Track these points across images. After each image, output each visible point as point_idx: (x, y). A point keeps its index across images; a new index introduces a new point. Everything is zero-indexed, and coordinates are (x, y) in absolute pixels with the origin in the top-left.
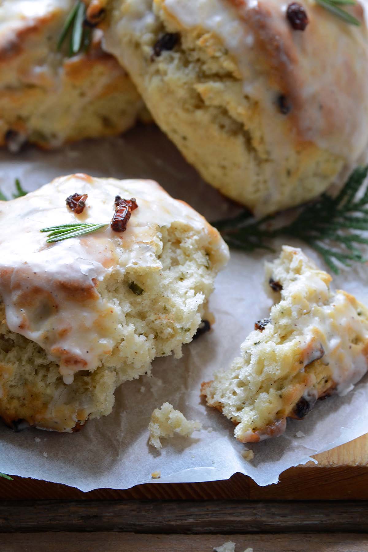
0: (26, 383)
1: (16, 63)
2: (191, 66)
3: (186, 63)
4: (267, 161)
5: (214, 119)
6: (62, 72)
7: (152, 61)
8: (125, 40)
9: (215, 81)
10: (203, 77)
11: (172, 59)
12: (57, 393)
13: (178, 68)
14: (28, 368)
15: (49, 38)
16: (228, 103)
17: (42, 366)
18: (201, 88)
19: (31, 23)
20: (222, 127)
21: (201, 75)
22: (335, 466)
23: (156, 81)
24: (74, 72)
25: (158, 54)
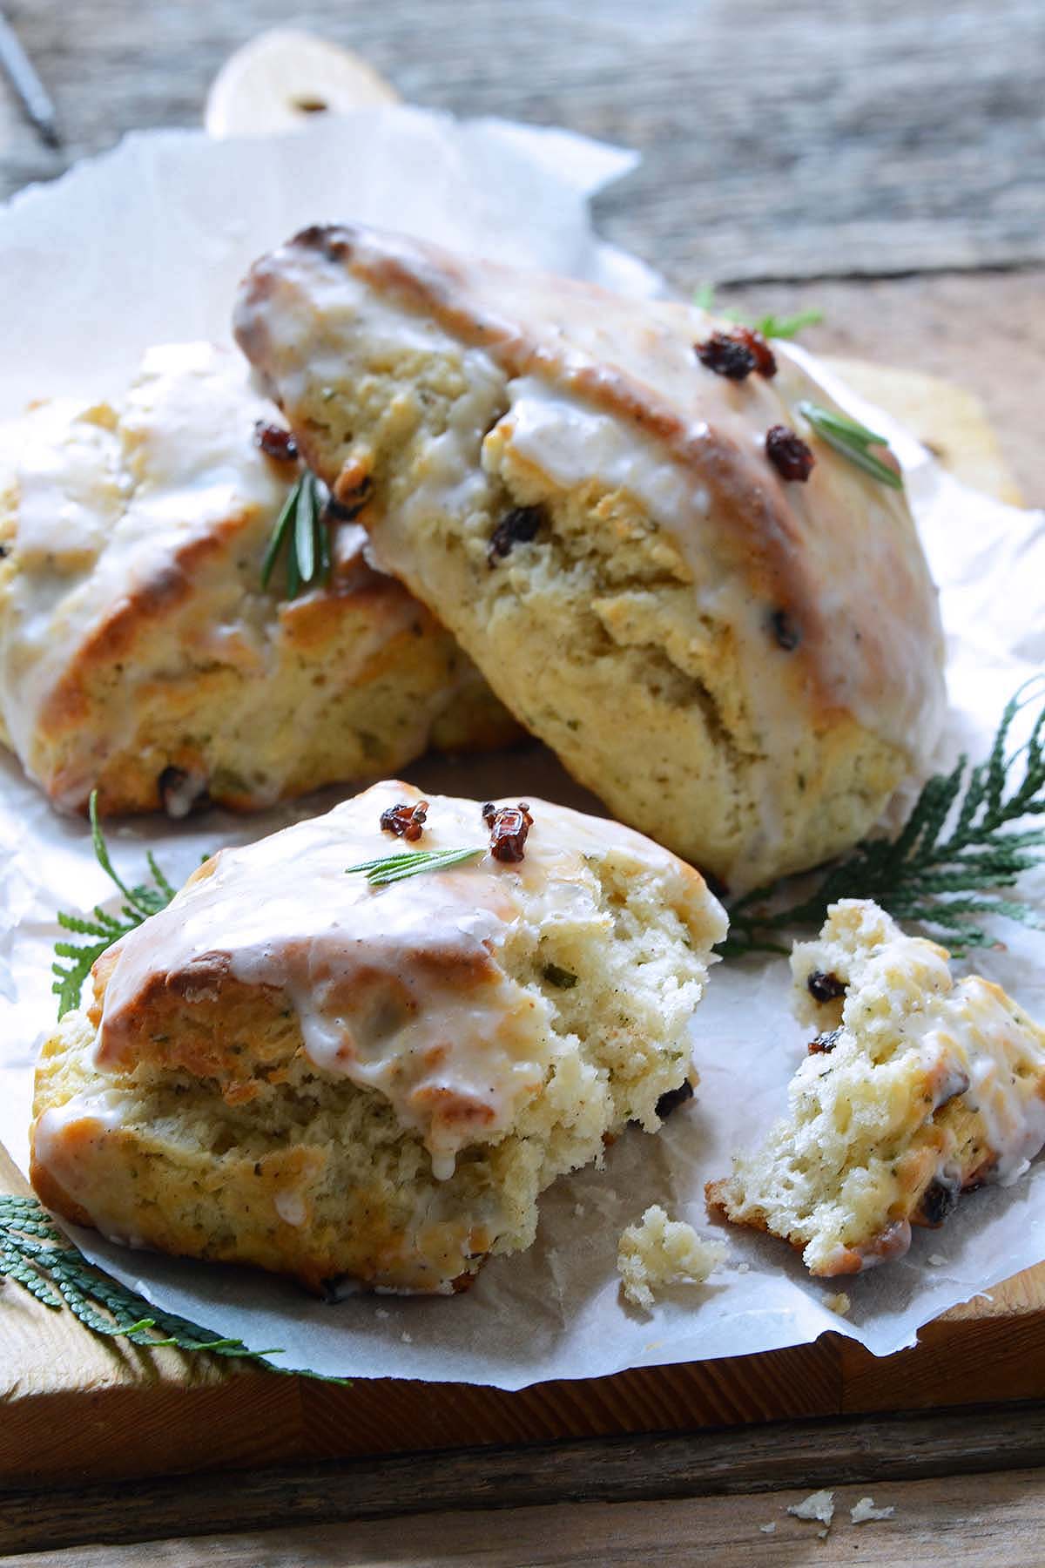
0: (352, 1186)
1: (178, 617)
2: (579, 567)
3: (567, 563)
4: (752, 758)
5: (637, 674)
6: (275, 631)
7: (492, 566)
8: (426, 533)
9: (636, 591)
10: (607, 585)
11: (535, 559)
12: (422, 1202)
13: (552, 575)
14: (356, 1151)
15: (242, 565)
16: (668, 634)
17: (383, 1146)
18: (606, 607)
19: (204, 533)
20: (655, 691)
21: (603, 583)
22: (1024, 1312)
23: (504, 607)
24: (303, 628)
25: (503, 551)
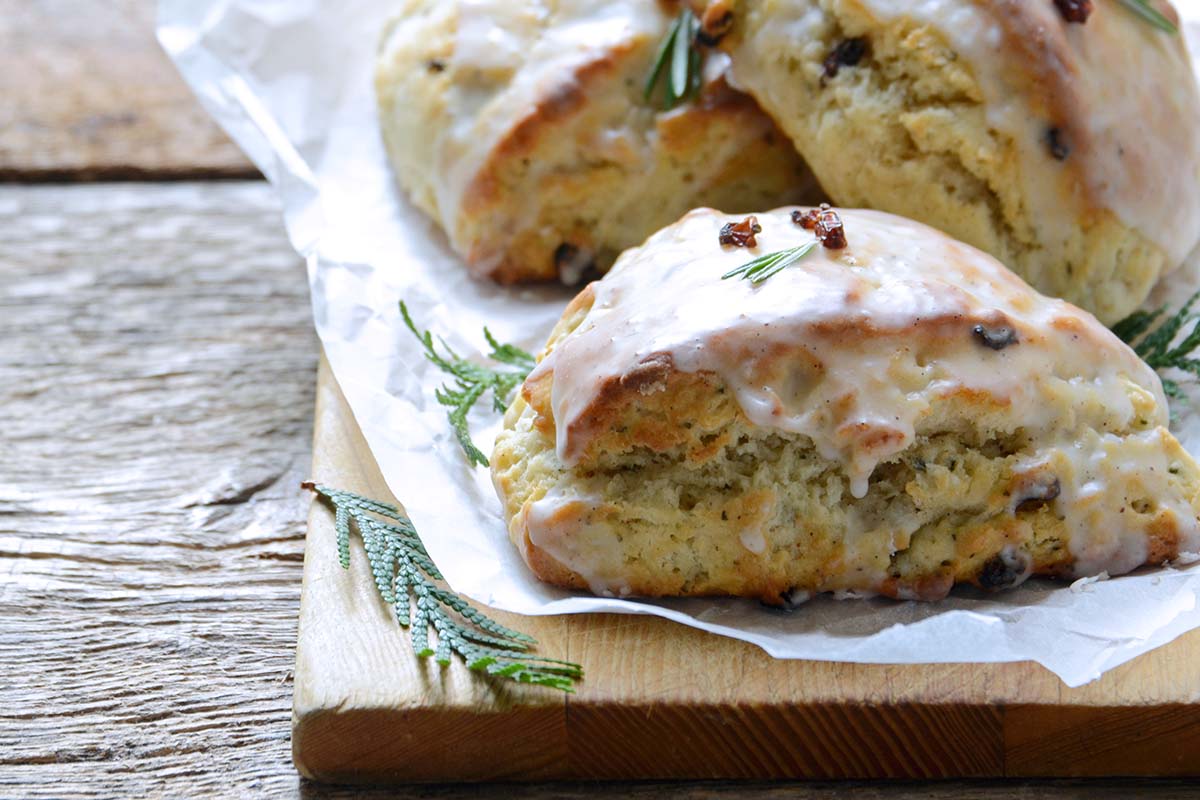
1: (573, 123)
2: (892, 87)
3: (883, 84)
4: (1029, 247)
5: (936, 175)
6: (653, 137)
7: (823, 86)
8: (772, 58)
9: (936, 108)
10: (914, 103)
11: (858, 79)
13: (870, 93)
15: (629, 83)
16: (961, 143)
18: (911, 120)
19: (599, 56)
20: (950, 190)
21: (910, 101)
23: (831, 119)
24: (676, 136)
25: (832, 73)
